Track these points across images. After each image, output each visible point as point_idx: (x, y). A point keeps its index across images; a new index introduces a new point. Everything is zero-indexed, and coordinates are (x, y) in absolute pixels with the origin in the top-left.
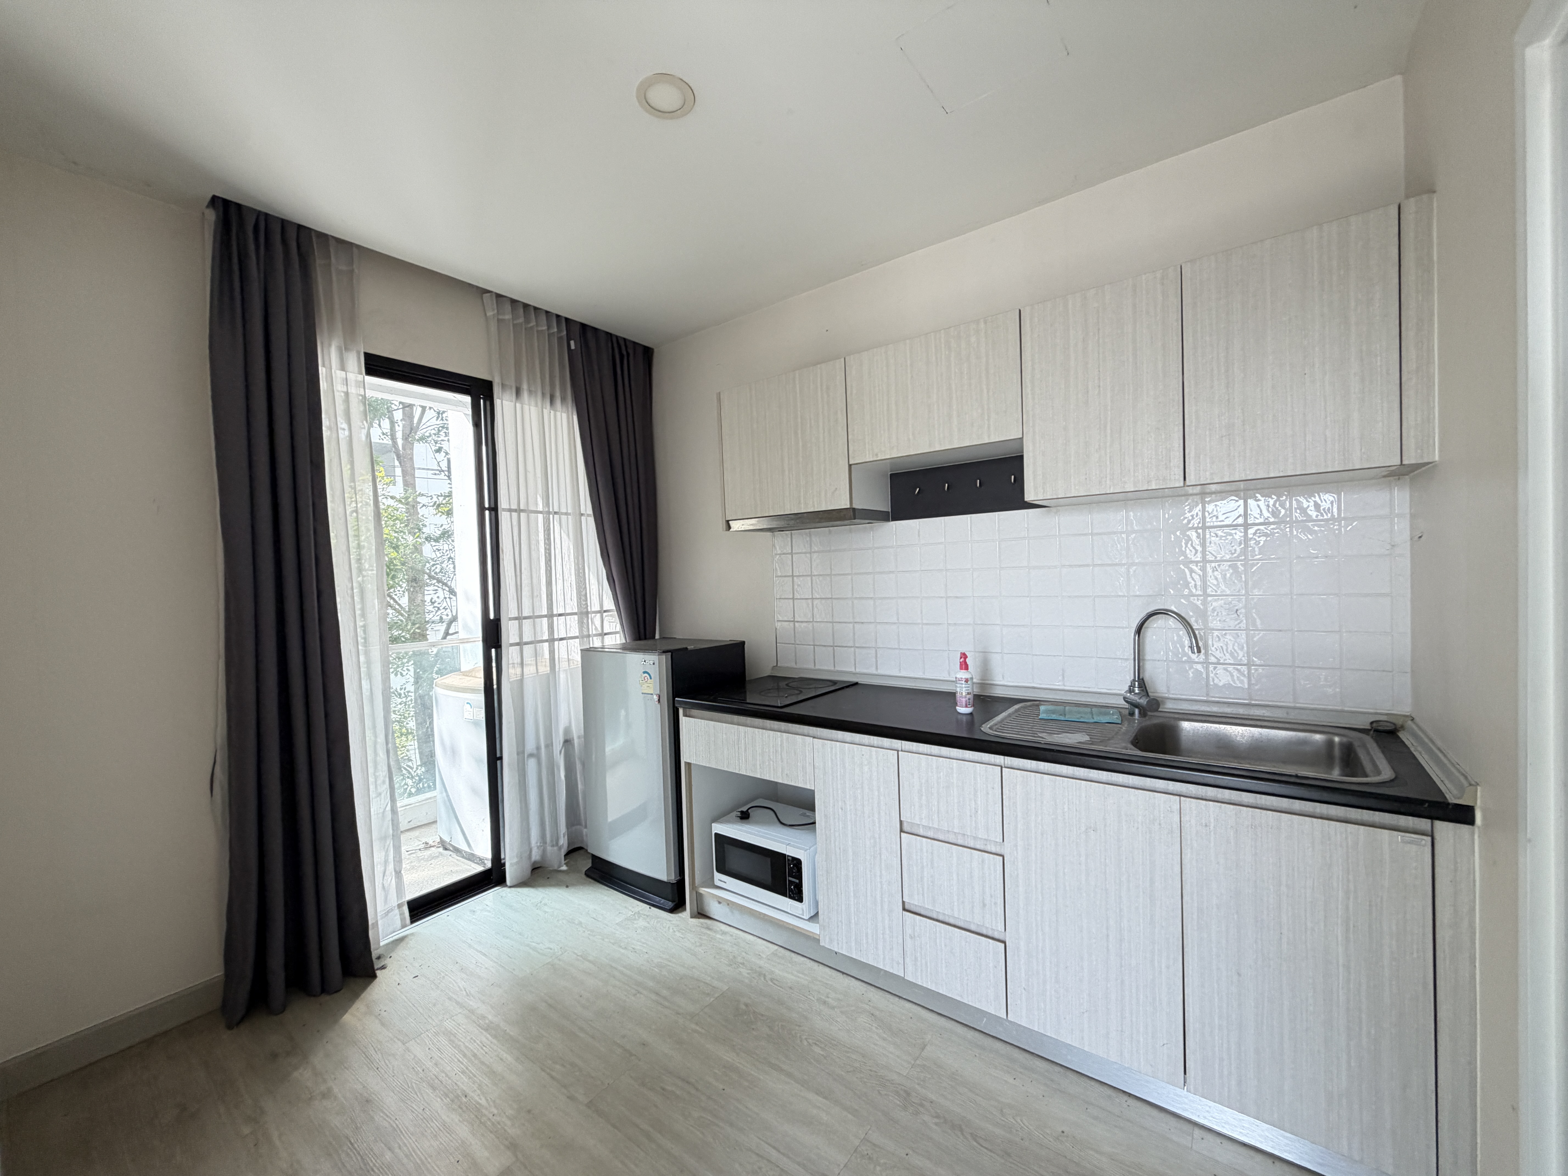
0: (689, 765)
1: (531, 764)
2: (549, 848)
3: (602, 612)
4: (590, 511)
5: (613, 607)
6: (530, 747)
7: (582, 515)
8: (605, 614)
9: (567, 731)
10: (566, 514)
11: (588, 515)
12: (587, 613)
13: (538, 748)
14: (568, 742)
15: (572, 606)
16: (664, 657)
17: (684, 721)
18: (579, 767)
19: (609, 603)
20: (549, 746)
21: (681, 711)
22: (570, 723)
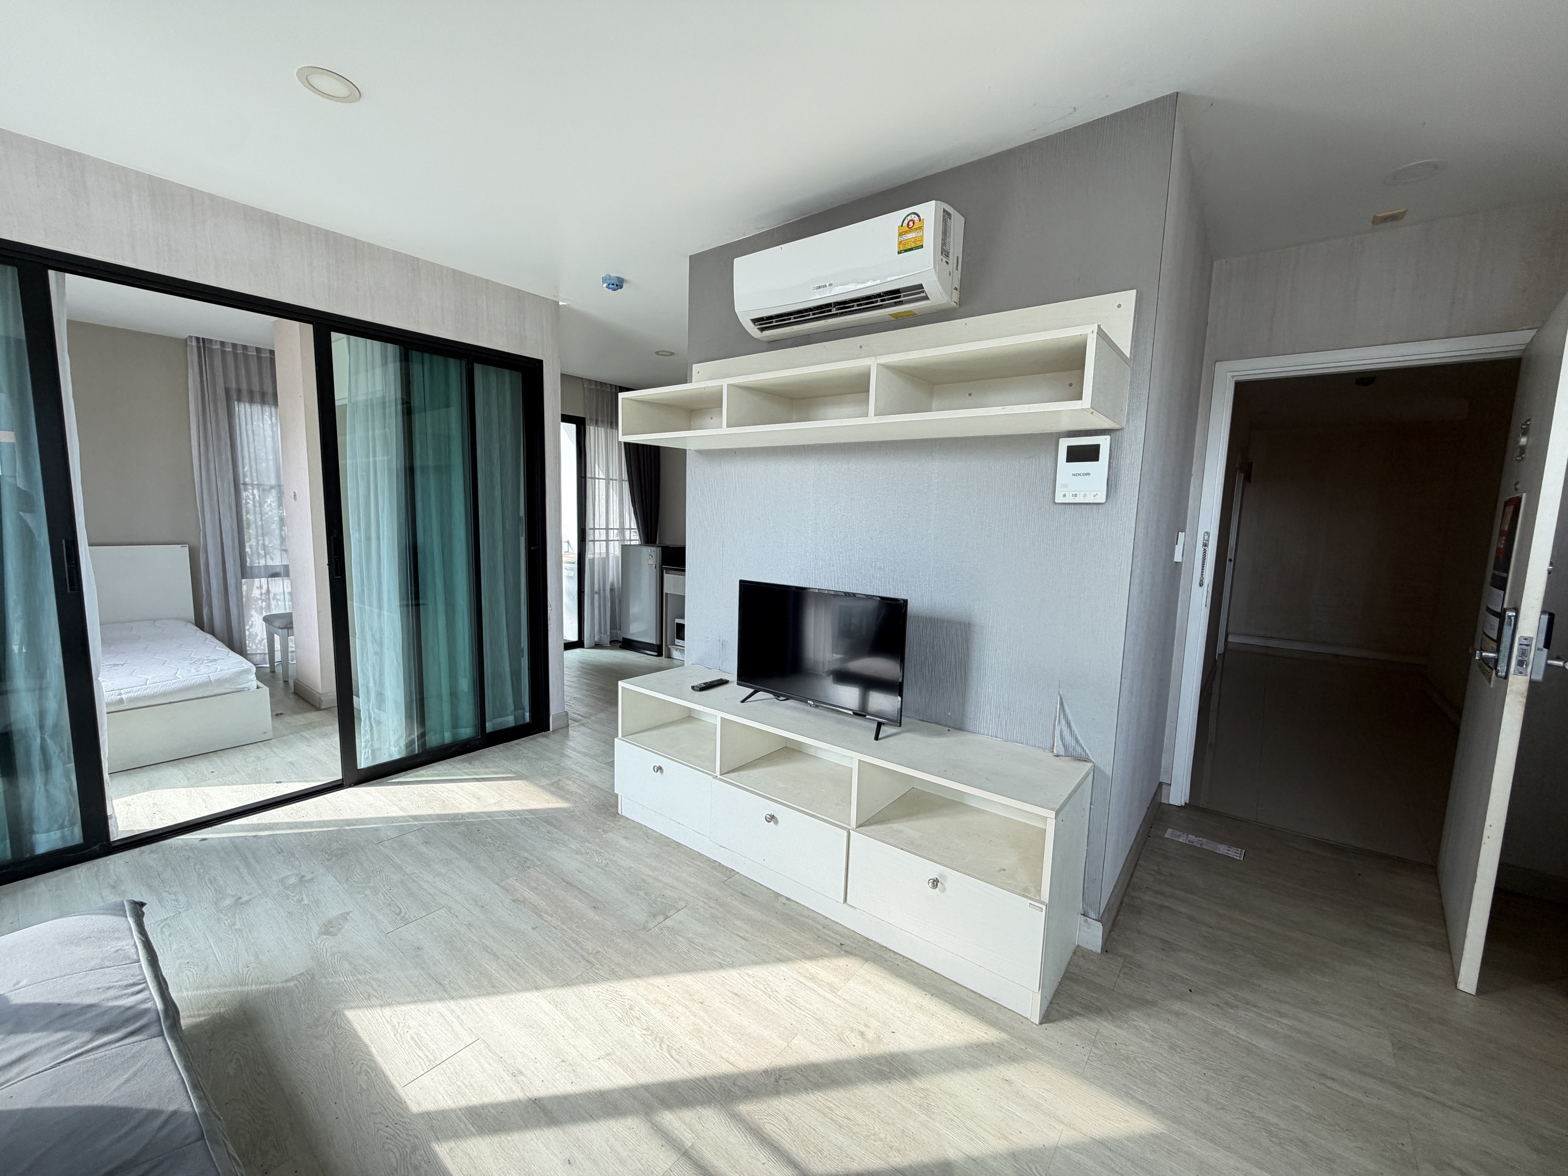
0: (667, 594)
1: (596, 596)
2: (603, 636)
3: (630, 529)
4: (626, 478)
5: (636, 527)
6: (596, 589)
7: (623, 480)
8: (632, 531)
9: (612, 584)
10: (616, 480)
11: (626, 481)
12: (624, 529)
13: (600, 590)
14: (612, 590)
15: (617, 526)
16: (658, 549)
17: (665, 575)
18: (617, 601)
19: (634, 525)
20: (604, 590)
21: (664, 571)
22: (614, 579)
